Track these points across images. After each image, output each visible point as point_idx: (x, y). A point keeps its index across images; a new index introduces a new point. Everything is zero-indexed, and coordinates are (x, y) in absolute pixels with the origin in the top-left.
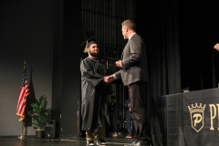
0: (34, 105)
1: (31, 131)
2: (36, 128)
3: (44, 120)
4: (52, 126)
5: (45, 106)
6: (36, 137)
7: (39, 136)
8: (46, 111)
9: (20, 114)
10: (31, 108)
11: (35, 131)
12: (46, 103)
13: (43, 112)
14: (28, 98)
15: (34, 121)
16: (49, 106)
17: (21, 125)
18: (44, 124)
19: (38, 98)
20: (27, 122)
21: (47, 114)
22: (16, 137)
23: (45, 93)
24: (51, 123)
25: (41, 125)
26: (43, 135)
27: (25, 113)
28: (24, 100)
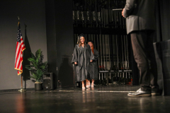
0: (31, 60)
1: (30, 84)
2: (34, 81)
3: (42, 73)
4: (49, 78)
5: (41, 60)
6: (35, 89)
7: (38, 88)
8: (43, 64)
9: (18, 69)
10: (29, 63)
11: (33, 84)
12: (42, 57)
13: (40, 65)
14: (24, 53)
15: (32, 75)
16: (45, 60)
17: (20, 79)
18: (42, 76)
19: (34, 52)
20: (26, 76)
21: (44, 67)
22: (16, 90)
23: (40, 48)
24: (48, 75)
25: (39, 78)
26: (42, 87)
27: (23, 68)
28: (21, 56)
